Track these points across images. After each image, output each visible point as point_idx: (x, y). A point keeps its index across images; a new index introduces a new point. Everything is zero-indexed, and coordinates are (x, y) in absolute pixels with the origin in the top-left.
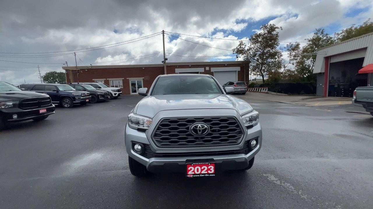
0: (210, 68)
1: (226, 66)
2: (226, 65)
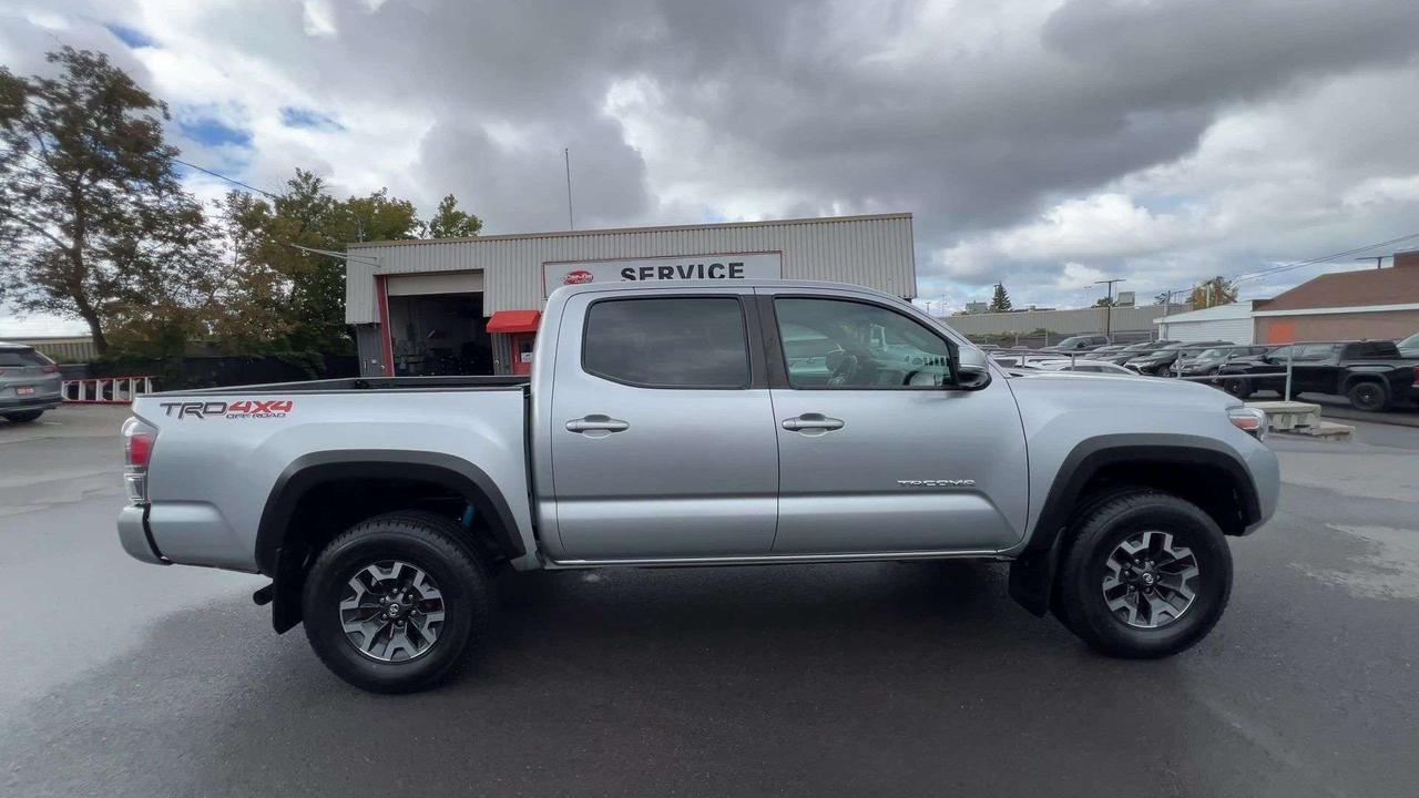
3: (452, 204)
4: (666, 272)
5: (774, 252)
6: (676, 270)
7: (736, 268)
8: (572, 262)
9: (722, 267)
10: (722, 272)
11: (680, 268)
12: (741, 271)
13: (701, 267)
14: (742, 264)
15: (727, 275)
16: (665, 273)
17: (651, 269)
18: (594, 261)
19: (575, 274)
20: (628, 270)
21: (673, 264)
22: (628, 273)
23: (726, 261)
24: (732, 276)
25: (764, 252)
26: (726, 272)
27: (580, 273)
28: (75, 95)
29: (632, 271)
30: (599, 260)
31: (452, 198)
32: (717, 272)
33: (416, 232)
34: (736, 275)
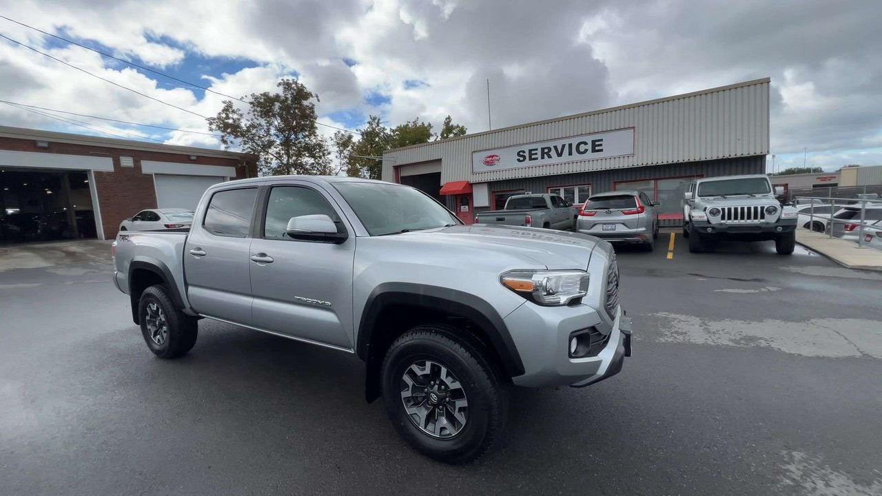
0: (137, 162)
1: (194, 160)
2: (193, 158)
3: (450, 121)
4: (546, 151)
5: (629, 128)
6: (553, 149)
7: (597, 143)
8: (489, 150)
9: (586, 143)
10: (586, 147)
11: (556, 147)
12: (601, 145)
13: (570, 145)
14: (602, 140)
15: (590, 150)
16: (546, 153)
17: (536, 149)
18: (498, 148)
19: (489, 157)
20: (521, 151)
21: (551, 145)
22: (521, 153)
23: (589, 139)
24: (594, 150)
25: (620, 129)
26: (589, 147)
27: (492, 156)
28: (287, 99)
29: (524, 152)
30: (504, 147)
31: (449, 118)
32: (582, 148)
33: (432, 140)
34: (597, 148)
